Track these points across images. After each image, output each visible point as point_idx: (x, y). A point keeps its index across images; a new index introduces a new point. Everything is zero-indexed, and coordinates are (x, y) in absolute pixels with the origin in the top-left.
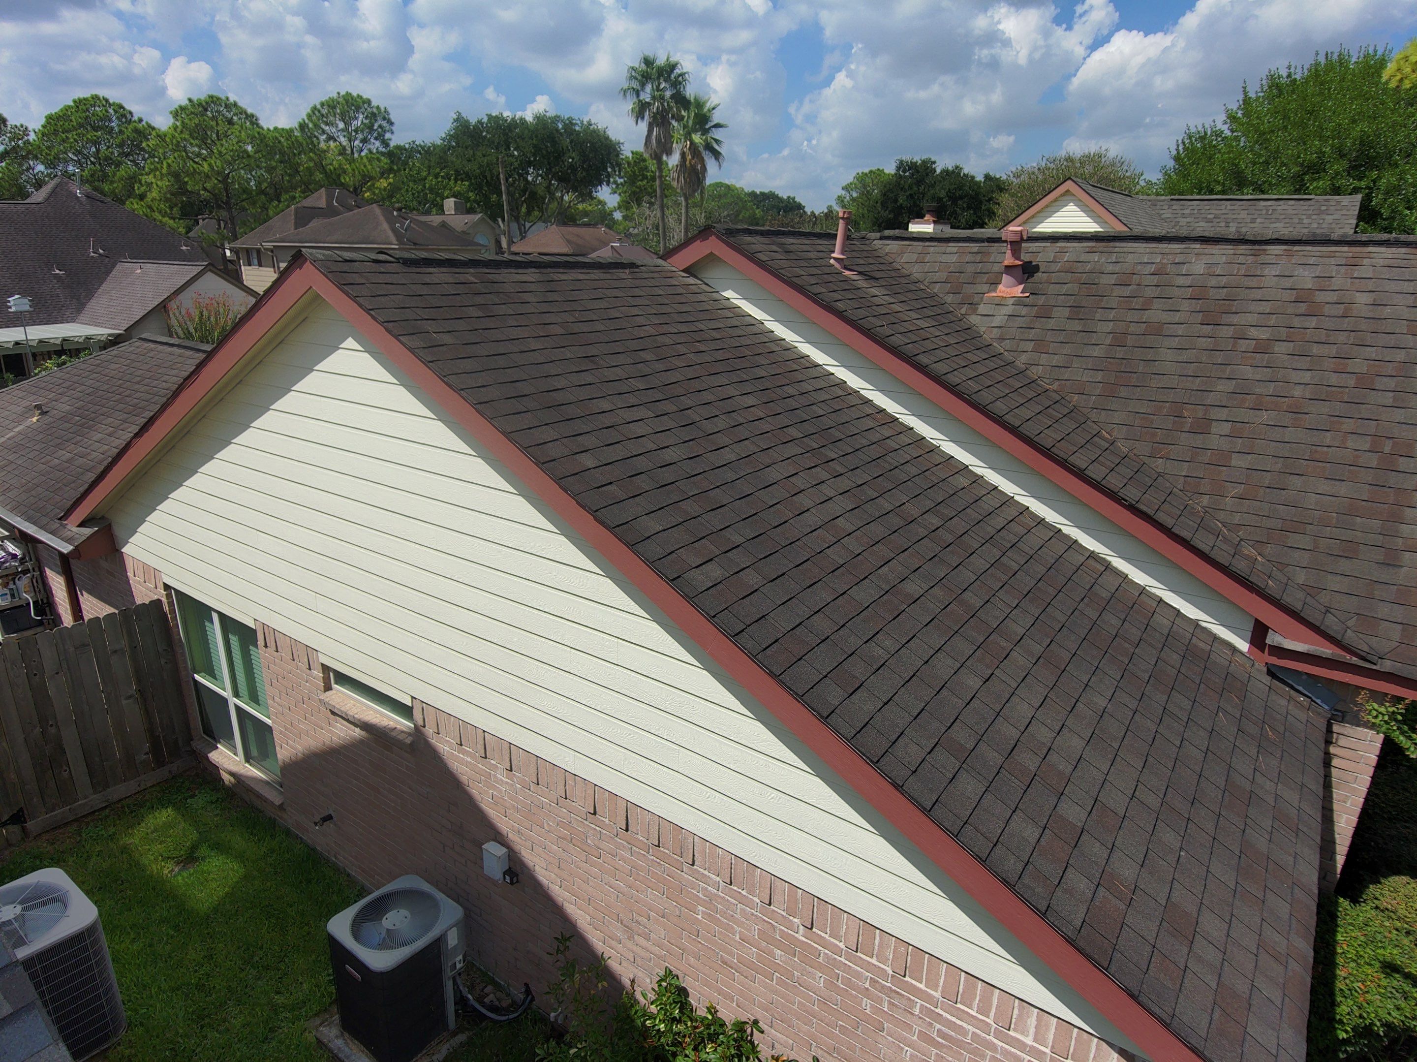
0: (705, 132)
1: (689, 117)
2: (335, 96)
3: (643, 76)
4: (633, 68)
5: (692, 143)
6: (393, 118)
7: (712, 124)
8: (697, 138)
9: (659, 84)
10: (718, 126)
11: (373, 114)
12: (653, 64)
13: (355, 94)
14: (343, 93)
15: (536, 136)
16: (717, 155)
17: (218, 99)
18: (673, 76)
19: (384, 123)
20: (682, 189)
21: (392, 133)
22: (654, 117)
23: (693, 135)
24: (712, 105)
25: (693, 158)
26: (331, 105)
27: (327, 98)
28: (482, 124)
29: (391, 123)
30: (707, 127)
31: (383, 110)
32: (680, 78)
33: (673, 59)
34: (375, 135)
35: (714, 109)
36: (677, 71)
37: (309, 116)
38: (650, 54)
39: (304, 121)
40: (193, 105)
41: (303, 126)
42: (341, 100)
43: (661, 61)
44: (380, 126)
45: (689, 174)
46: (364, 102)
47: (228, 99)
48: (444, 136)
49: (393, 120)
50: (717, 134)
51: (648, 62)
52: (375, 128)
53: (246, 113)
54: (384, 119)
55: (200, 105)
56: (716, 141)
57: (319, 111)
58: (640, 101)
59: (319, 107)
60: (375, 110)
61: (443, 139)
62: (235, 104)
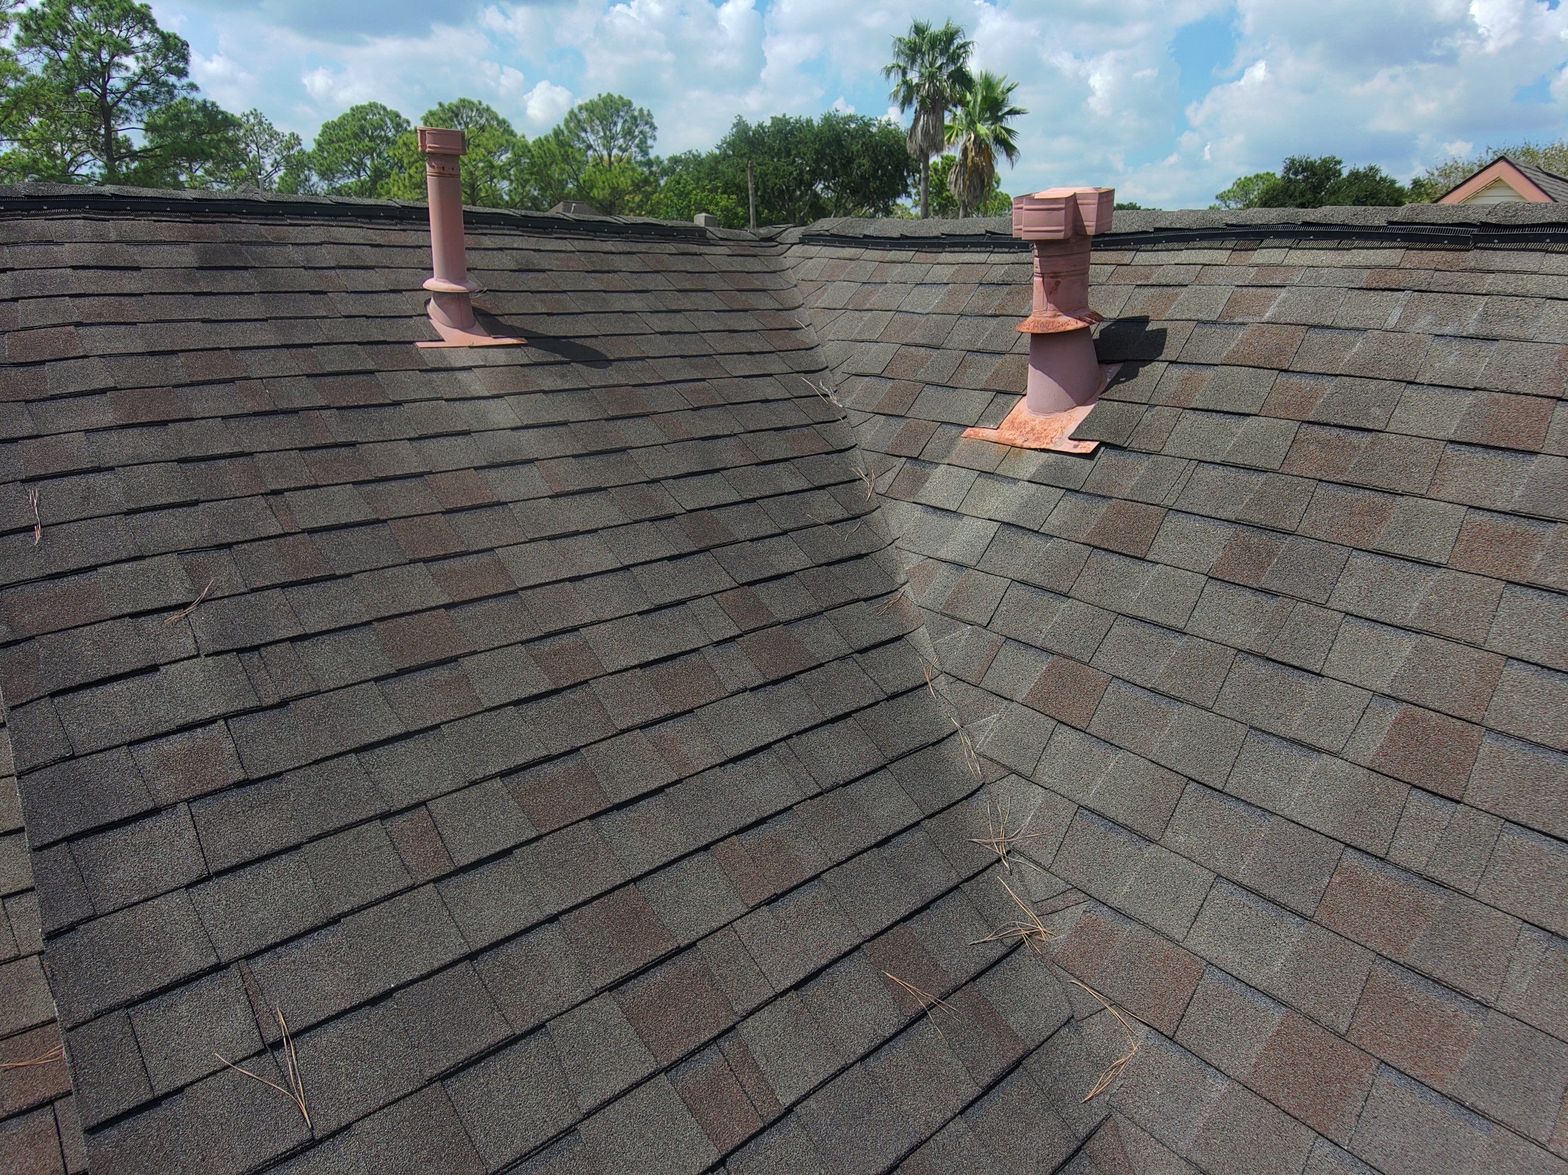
0: (997, 119)
1: (975, 102)
2: (596, 98)
3: (910, 48)
4: (900, 40)
5: (977, 136)
6: (656, 122)
7: (1006, 109)
8: (983, 129)
9: (935, 59)
10: (1013, 112)
11: (634, 118)
12: (923, 33)
13: (616, 96)
14: (604, 95)
15: (821, 140)
16: (1010, 150)
17: (470, 103)
18: (952, 48)
19: (647, 128)
20: (960, 195)
21: (655, 139)
22: (922, 103)
23: (979, 126)
24: (1008, 86)
25: (977, 155)
26: (590, 108)
27: (587, 101)
28: (763, 128)
29: (653, 128)
30: (1000, 114)
31: (646, 112)
32: (962, 50)
33: (954, 25)
34: (637, 141)
35: (1009, 90)
36: (958, 42)
37: (567, 122)
38: (923, 21)
39: (559, 127)
40: (443, 110)
41: (557, 133)
42: (601, 103)
43: (937, 28)
44: (641, 132)
45: (970, 175)
46: (624, 105)
47: (480, 103)
48: (720, 143)
49: (656, 125)
50: (1011, 123)
51: (919, 30)
52: (637, 133)
53: (497, 119)
54: (647, 123)
55: (450, 109)
56: (1009, 131)
57: (576, 116)
58: (905, 82)
59: (576, 111)
60: (636, 113)
61: (719, 147)
62: (488, 109)
